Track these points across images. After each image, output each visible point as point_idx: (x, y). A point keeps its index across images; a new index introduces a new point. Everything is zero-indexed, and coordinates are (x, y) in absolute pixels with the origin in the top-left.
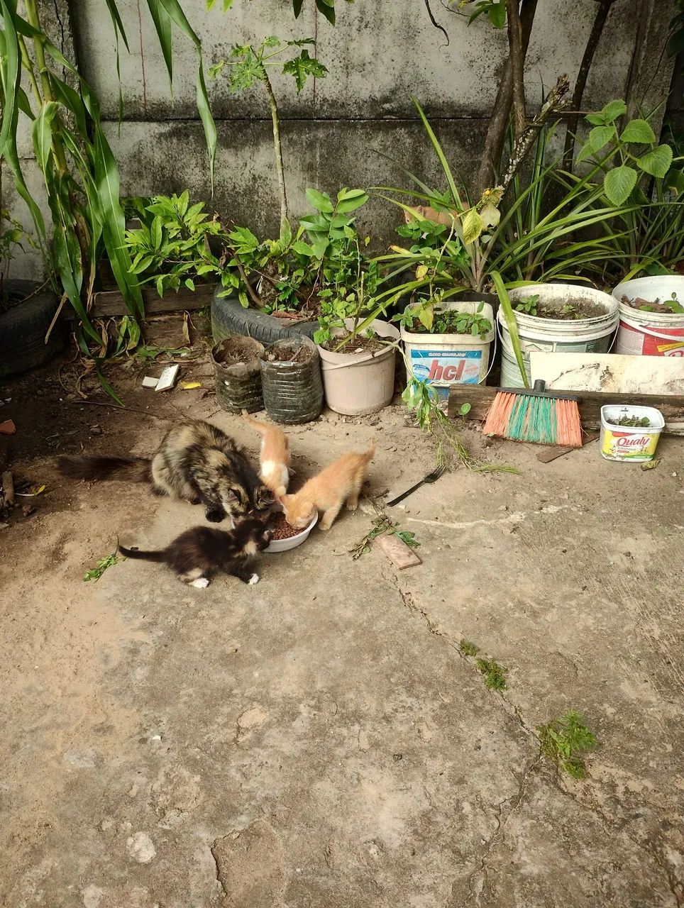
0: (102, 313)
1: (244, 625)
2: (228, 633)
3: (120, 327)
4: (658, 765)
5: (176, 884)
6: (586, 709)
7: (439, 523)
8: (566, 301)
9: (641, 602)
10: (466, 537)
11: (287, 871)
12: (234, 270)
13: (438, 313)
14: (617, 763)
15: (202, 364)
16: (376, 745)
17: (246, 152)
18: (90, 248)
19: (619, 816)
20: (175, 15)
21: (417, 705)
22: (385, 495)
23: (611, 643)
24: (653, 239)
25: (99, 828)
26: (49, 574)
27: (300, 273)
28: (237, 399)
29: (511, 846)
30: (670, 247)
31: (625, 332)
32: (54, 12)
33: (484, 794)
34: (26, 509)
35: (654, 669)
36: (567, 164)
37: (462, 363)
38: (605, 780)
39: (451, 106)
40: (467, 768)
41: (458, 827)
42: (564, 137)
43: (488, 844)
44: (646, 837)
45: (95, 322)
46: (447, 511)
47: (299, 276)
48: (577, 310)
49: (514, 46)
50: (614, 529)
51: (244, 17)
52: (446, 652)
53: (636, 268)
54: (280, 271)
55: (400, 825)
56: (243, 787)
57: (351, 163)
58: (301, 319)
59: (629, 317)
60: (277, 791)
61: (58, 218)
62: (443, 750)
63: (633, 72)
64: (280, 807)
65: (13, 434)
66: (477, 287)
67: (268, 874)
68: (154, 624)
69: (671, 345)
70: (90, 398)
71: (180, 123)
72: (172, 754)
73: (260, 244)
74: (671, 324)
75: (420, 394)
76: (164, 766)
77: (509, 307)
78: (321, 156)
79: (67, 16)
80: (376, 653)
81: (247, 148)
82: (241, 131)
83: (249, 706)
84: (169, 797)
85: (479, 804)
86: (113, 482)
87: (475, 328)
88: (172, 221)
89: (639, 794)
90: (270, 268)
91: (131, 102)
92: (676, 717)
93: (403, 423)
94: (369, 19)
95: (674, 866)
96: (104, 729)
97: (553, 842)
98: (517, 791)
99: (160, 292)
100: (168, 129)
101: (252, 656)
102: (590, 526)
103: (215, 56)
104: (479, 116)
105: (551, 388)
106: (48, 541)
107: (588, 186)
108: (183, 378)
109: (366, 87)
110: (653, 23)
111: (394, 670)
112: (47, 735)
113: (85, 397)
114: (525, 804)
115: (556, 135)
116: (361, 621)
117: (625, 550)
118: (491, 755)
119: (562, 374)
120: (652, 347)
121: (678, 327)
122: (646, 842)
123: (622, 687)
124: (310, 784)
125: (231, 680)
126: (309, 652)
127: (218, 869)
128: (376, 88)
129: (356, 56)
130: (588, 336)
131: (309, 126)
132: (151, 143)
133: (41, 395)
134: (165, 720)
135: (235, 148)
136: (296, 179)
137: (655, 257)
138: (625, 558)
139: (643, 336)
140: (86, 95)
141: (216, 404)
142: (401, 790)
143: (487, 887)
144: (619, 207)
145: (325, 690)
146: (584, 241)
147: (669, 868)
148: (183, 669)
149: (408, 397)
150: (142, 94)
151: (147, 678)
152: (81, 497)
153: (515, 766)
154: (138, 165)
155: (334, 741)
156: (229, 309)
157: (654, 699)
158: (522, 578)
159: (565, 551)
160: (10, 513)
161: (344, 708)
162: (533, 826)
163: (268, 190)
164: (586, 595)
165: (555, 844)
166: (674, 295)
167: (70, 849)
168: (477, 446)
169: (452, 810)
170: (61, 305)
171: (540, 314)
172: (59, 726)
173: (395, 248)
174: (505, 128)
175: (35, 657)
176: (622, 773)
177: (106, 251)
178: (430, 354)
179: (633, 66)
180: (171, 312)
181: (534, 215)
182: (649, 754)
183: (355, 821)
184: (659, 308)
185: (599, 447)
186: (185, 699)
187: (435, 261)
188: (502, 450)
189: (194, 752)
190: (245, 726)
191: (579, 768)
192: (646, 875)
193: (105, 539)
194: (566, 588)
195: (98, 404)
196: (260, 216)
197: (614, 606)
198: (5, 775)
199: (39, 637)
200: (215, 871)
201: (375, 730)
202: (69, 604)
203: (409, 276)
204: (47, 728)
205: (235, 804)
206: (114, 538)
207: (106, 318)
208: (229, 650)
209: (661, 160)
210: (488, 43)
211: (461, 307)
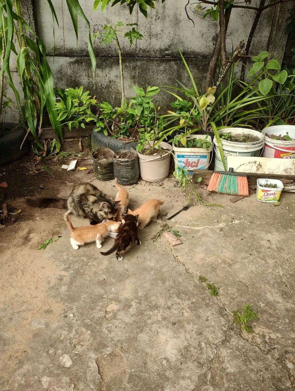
0: (45, 137)
1: (107, 269)
2: (101, 272)
3: (52, 143)
4: (283, 327)
5: (81, 376)
6: (252, 304)
7: (189, 227)
8: (242, 135)
9: (275, 260)
10: (201, 233)
11: (128, 371)
12: (102, 120)
13: (188, 139)
14: (266, 326)
15: (87, 159)
16: (164, 319)
17: (107, 70)
18: (40, 110)
19: (267, 348)
20: (79, 12)
21: (181, 302)
22: (166, 215)
23: (263, 278)
24: (278, 110)
25: (48, 353)
26: (23, 247)
27: (130, 121)
28: (102, 175)
29: (222, 361)
30: (285, 113)
31: (267, 148)
32: (26, 9)
33: (210, 339)
34: (13, 219)
35: (280, 288)
36: (242, 78)
37: (199, 160)
38: (261, 334)
39: (193, 53)
40: (203, 328)
41: (200, 352)
42: (241, 67)
43: (212, 360)
44: (278, 357)
45: (41, 141)
46: (192, 222)
47: (129, 123)
48: (246, 139)
49: (222, 28)
50: (263, 230)
51: (107, 13)
52: (194, 281)
53: (271, 122)
54: (122, 120)
55: (175, 352)
56: (109, 336)
57: (151, 76)
58: (130, 141)
59: (268, 142)
60: (123, 338)
61: (27, 97)
62: (192, 321)
63: (270, 40)
64: (124, 344)
65: (6, 188)
66: (204, 129)
67: (120, 372)
68: (69, 268)
69: (286, 154)
70: (39, 173)
71: (79, 57)
72: (78, 322)
73: (113, 109)
74: (286, 145)
75: (181, 173)
76: (75, 327)
77: (218, 137)
78: (139, 73)
79: (32, 11)
80: (164, 281)
81: (107, 69)
82: (105, 61)
83: (110, 302)
84: (77, 340)
85: (208, 343)
86: (50, 208)
87: (204, 145)
88: (75, 98)
89: (275, 339)
90: (117, 119)
91: (58, 48)
92: (290, 308)
93: (173, 185)
94: (160, 15)
95: (290, 369)
96: (49, 312)
97: (239, 359)
98: (224, 338)
99: (70, 128)
100: (74, 60)
101: (111, 281)
102: (253, 229)
103: (94, 29)
104: (205, 58)
105: (236, 171)
106: (23, 233)
107: (251, 87)
108: (79, 165)
109: (158, 44)
110: (278, 20)
111: (172, 288)
112: (24, 314)
113: (37, 173)
114: (228, 343)
115: (237, 66)
116: (157, 267)
117: (267, 239)
118: (213, 323)
119: (241, 165)
120: (278, 154)
121: (289, 146)
122: (278, 359)
123: (267, 295)
124: (137, 335)
125: (102, 291)
126: (135, 280)
127: (99, 369)
128: (162, 45)
129: (154, 31)
130: (252, 150)
131: (133, 60)
132: (66, 66)
133: (18, 172)
134: (75, 308)
135: (102, 68)
136: (128, 82)
137: (279, 117)
138: (267, 242)
139: (274, 150)
140: (40, 45)
141: (93, 176)
142: (175, 337)
143: (213, 377)
144: (265, 96)
145: (143, 296)
146: (249, 110)
147: (288, 370)
148: (82, 287)
149: (176, 174)
150: (63, 45)
151: (67, 291)
152: (37, 215)
153: (223, 327)
154: (61, 75)
155: (147, 317)
156: (99, 136)
157: (280, 301)
158: (224, 250)
159: (242, 239)
160: (6, 221)
161: (150, 303)
162: (231, 352)
163: (115, 87)
164: (251, 257)
165: (240, 360)
166: (287, 133)
167: (35, 361)
168: (205, 195)
169: (197, 346)
170: (27, 133)
171: (231, 140)
172: (29, 310)
173: (170, 112)
174: (217, 63)
175: (19, 281)
176: (267, 331)
177: (47, 111)
178: (185, 156)
179: (270, 38)
180: (74, 138)
181: (229, 99)
182: (279, 323)
183: (156, 350)
184: (281, 139)
185: (256, 196)
186: (83, 299)
187: (187, 117)
188: (215, 197)
189: (87, 321)
190: (109, 311)
191: (250, 329)
192: (278, 373)
193: (47, 232)
194: (243, 255)
195: (43, 176)
196: (112, 98)
197: (263, 262)
198: (7, 330)
199: (20, 273)
200: (98, 370)
201: (164, 312)
202: (32, 259)
203: (175, 123)
204: (24, 311)
205: (105, 343)
206: (51, 232)
207: (46, 140)
208: (101, 279)
209: (283, 77)
210: (209, 27)
211: (198, 137)
